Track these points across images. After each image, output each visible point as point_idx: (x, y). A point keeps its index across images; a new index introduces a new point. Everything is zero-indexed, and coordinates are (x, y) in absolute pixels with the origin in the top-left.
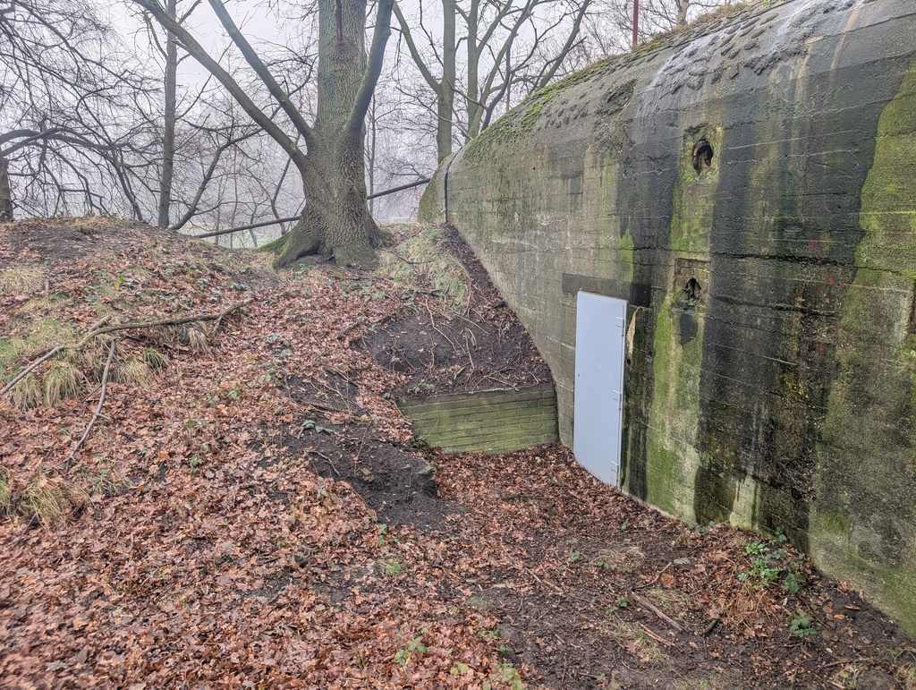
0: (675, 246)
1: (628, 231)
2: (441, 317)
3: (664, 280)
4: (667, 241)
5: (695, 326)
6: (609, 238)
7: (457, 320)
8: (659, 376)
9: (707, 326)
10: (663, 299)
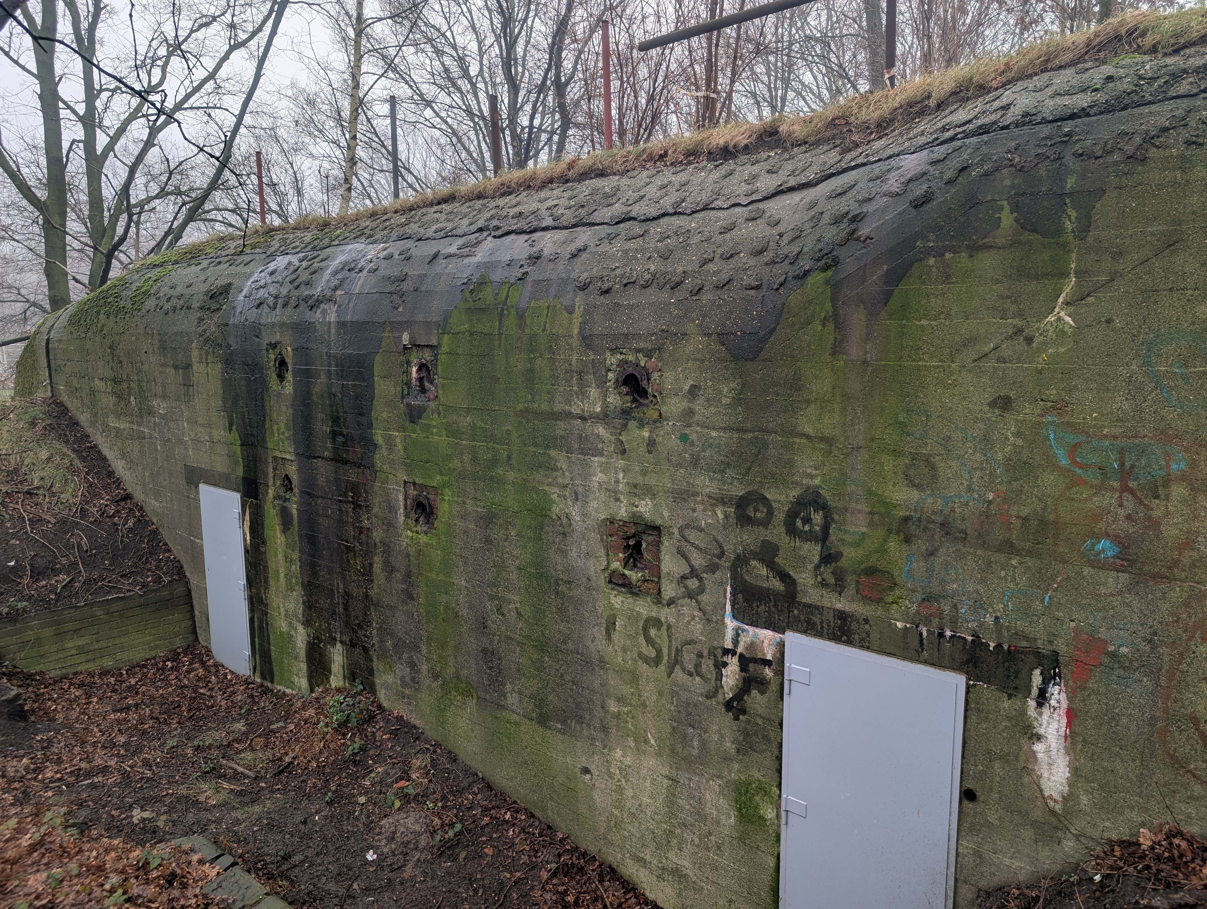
0: (270, 445)
1: (234, 427)
2: (41, 520)
3: (266, 475)
4: (264, 441)
5: (291, 516)
6: (220, 433)
7: (63, 521)
8: (272, 564)
9: (299, 516)
10: (267, 493)
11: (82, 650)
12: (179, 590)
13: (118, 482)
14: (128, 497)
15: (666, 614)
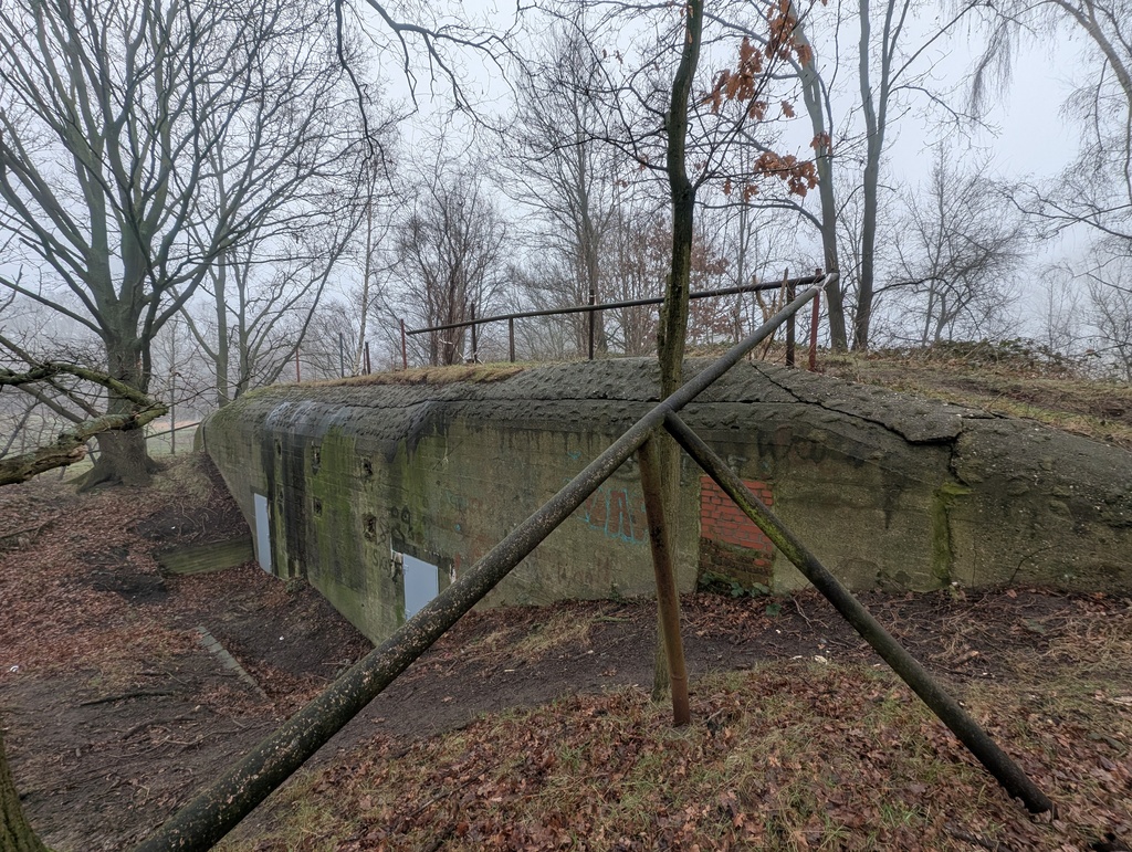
0: (276, 479)
1: (265, 471)
2: (190, 509)
3: (275, 491)
4: (274, 477)
5: (282, 508)
6: (260, 473)
7: (200, 509)
8: (277, 527)
9: (284, 508)
10: (275, 498)
11: (200, 564)
12: (248, 537)
13: (228, 491)
14: (231, 497)
15: (378, 548)
